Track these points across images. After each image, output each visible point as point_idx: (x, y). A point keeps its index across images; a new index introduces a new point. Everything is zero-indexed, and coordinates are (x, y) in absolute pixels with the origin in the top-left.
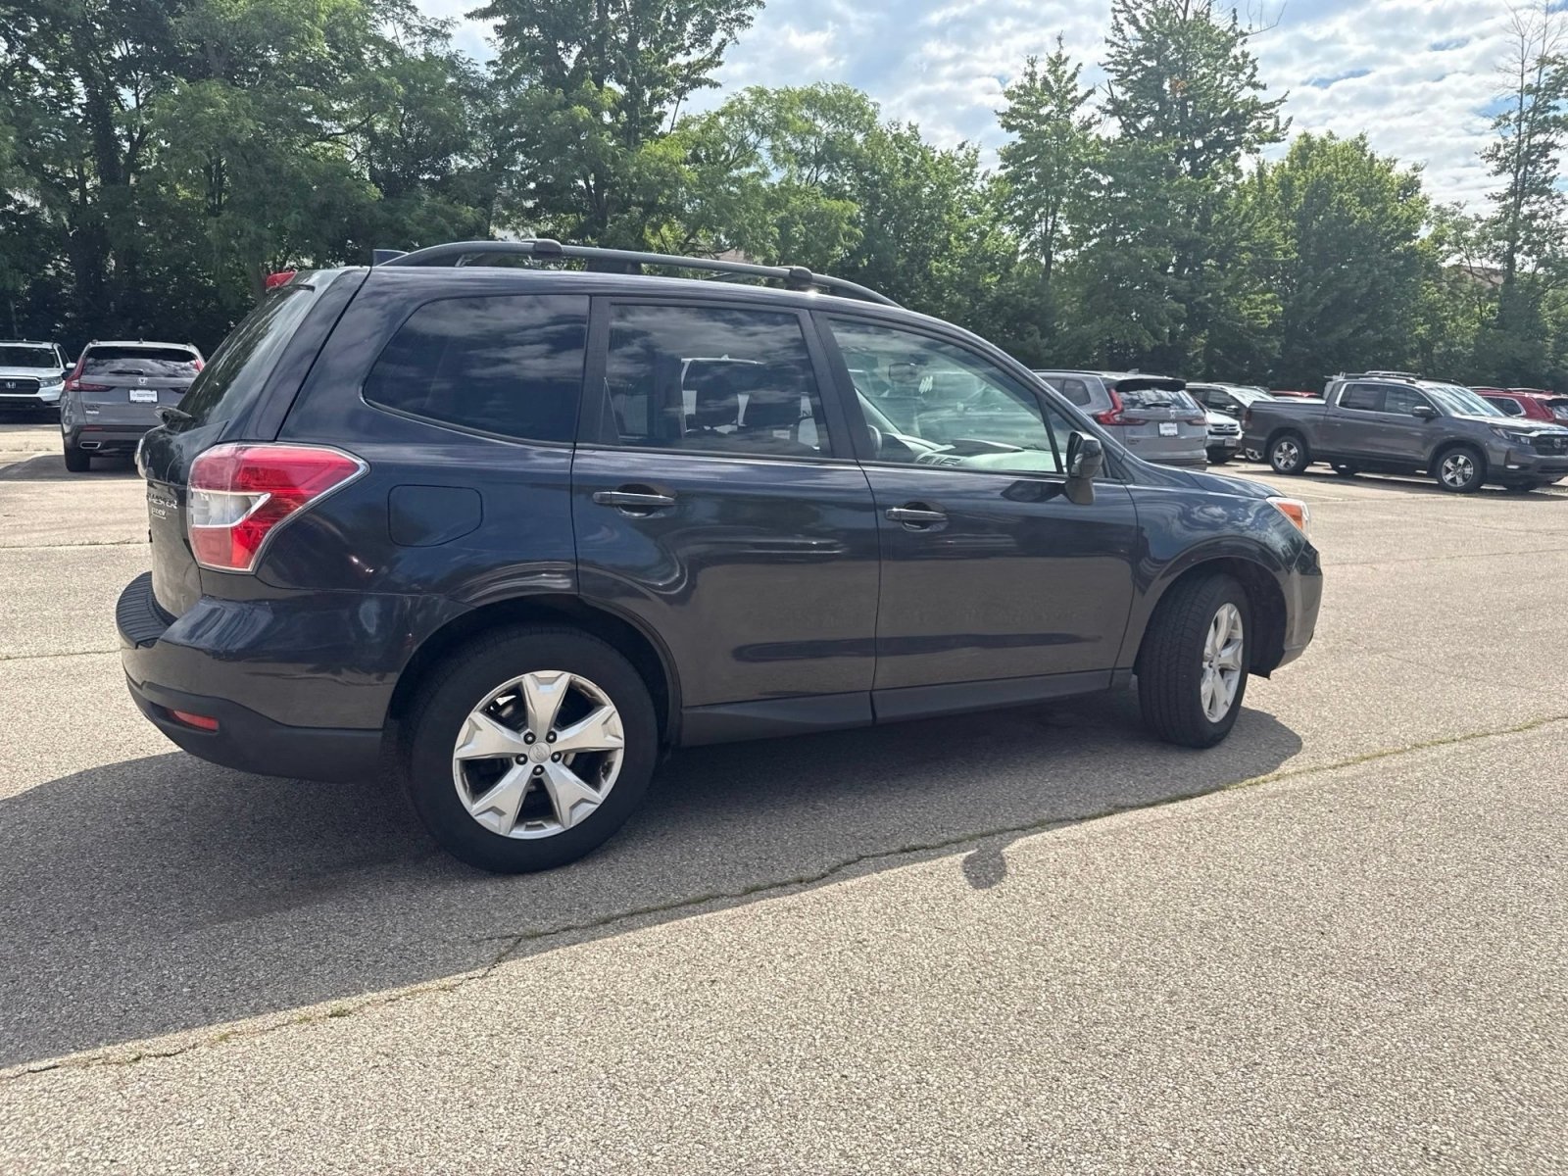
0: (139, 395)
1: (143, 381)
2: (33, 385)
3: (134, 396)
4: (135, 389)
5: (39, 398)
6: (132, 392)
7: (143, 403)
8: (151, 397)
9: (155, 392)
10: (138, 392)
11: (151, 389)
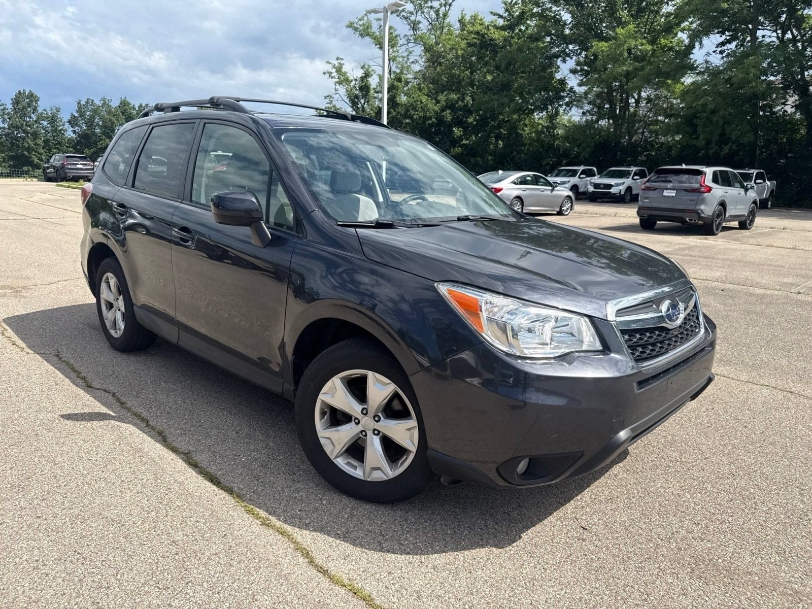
0: (668, 193)
1: (670, 185)
2: (610, 186)
3: (666, 193)
4: (667, 189)
5: (610, 192)
6: (665, 191)
7: (668, 197)
8: (672, 193)
9: (675, 191)
10: (668, 191)
11: (674, 190)
